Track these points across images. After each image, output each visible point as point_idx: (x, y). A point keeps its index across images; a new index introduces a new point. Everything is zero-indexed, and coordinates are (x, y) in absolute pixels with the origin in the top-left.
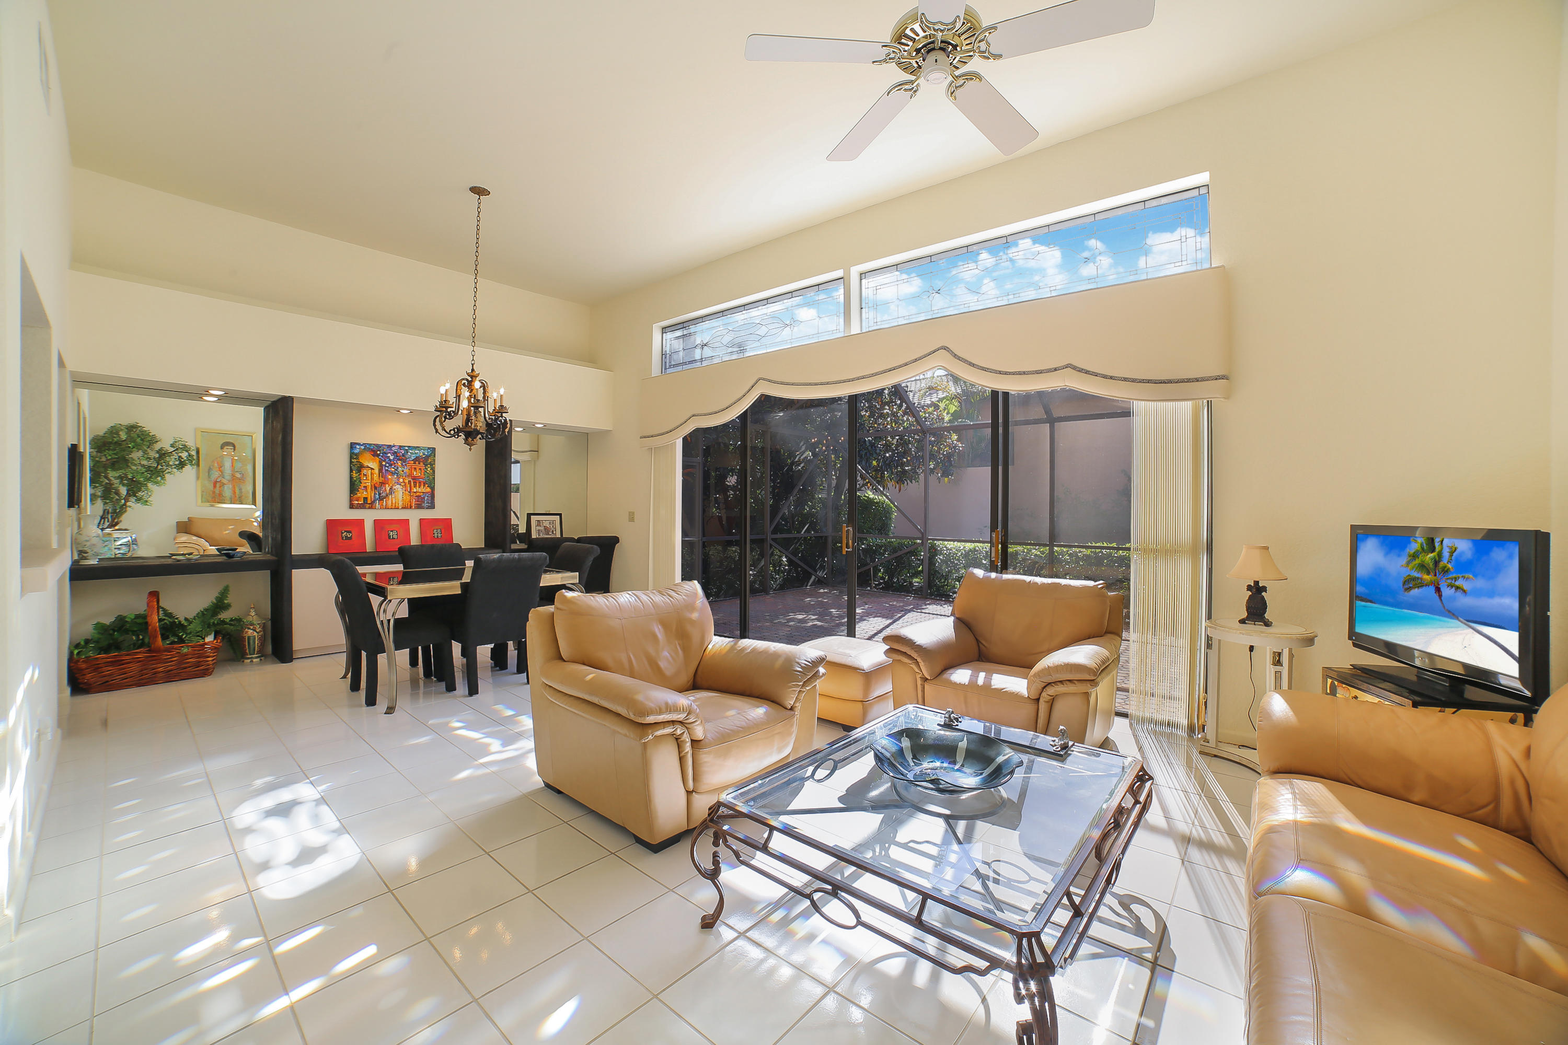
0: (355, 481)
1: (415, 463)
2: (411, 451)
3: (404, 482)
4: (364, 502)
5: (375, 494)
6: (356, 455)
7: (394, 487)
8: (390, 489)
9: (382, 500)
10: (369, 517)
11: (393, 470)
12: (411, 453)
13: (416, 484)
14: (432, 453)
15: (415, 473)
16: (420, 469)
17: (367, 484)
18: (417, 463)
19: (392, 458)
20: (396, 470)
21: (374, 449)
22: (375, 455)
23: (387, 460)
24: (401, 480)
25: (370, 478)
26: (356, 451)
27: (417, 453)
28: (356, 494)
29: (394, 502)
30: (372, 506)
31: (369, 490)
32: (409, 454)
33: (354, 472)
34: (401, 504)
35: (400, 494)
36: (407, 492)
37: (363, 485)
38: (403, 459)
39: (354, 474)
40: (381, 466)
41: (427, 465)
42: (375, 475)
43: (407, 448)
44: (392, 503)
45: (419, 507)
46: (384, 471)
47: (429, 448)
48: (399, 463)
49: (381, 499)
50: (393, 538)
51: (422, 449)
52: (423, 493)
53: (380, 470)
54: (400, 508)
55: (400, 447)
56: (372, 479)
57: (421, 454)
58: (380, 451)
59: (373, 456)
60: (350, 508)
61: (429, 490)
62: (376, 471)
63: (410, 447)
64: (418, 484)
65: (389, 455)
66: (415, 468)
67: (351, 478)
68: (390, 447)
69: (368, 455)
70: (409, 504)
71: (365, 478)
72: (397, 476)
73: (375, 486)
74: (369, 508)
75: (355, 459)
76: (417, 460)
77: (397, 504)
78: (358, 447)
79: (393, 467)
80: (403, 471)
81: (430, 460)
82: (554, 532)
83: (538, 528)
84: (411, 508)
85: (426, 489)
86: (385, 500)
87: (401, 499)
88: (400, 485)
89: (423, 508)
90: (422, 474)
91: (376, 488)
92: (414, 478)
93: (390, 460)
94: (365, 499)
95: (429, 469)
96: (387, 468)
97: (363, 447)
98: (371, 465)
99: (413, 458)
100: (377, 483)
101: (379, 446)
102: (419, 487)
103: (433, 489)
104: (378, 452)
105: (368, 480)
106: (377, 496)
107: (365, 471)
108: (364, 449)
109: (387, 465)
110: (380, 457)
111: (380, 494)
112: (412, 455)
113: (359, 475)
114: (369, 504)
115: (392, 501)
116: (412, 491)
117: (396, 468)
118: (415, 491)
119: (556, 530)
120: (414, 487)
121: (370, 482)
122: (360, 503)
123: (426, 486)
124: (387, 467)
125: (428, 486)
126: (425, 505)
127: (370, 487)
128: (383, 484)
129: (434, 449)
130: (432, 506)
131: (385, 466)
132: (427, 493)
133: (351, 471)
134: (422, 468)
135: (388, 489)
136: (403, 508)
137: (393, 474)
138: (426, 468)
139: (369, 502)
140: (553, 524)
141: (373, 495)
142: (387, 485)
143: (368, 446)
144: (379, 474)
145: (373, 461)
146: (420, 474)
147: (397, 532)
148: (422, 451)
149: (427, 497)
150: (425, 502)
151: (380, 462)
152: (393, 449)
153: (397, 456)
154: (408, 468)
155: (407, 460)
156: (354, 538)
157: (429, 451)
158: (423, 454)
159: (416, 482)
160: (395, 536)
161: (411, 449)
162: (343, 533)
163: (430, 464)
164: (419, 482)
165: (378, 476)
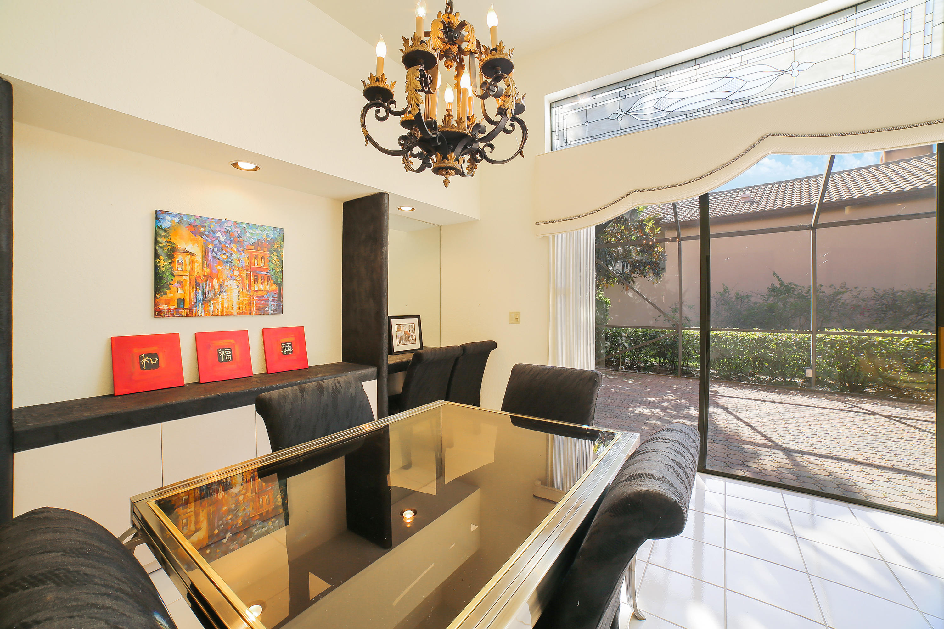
0: (163, 272)
1: (256, 249)
2: (250, 231)
3: (241, 276)
4: (179, 306)
5: (196, 293)
6: (165, 231)
7: (226, 283)
8: (221, 285)
9: (207, 302)
10: (187, 329)
11: (224, 257)
12: (250, 233)
13: (258, 280)
14: (280, 235)
15: (256, 263)
16: (263, 257)
17: (184, 278)
18: (259, 248)
19: (222, 239)
20: (229, 257)
21: (197, 224)
22: (197, 232)
23: (215, 242)
24: (236, 273)
25: (188, 268)
26: (168, 225)
27: (259, 234)
28: (166, 294)
29: (226, 305)
30: (191, 313)
31: (187, 287)
32: (248, 234)
33: (162, 258)
34: (235, 307)
35: (233, 294)
36: (244, 291)
37: (176, 279)
38: (239, 241)
39: (162, 261)
40: (205, 250)
41: (272, 252)
42: (197, 264)
43: (245, 226)
44: (223, 307)
45: (262, 311)
46: (211, 258)
47: (274, 229)
48: (234, 247)
49: (205, 300)
50: (226, 360)
51: (267, 229)
52: (268, 291)
53: (205, 256)
54: (235, 314)
55: (235, 223)
56: (192, 269)
57: (265, 237)
58: (204, 227)
59: (194, 234)
60: (155, 316)
61: (275, 287)
62: (199, 258)
63: (248, 224)
64: (260, 280)
65: (219, 234)
66: (256, 256)
67: (156, 268)
68: (220, 222)
69: (186, 232)
70: (248, 308)
71: (180, 269)
72: (230, 266)
73: (196, 281)
74: (187, 315)
75: (165, 236)
76: (258, 244)
77: (230, 309)
78: (168, 218)
79: (224, 252)
80: (239, 260)
81: (276, 246)
84: (250, 313)
85: (271, 285)
86: (212, 302)
87: (235, 300)
88: (235, 280)
89: (265, 313)
90: (268, 264)
91: (197, 285)
92: (254, 270)
93: (220, 242)
94: (181, 301)
95: (275, 258)
96: (215, 255)
97: (178, 219)
98: (190, 247)
99: (253, 241)
100: (199, 277)
101: (203, 220)
102: (261, 284)
103: (280, 286)
104: (202, 229)
105: (185, 271)
106: (200, 297)
107: (180, 257)
108: (180, 222)
109: (216, 249)
110: (204, 237)
111: (204, 293)
112: (251, 237)
113: (170, 263)
114: (187, 309)
115: (223, 304)
116: (252, 288)
117: (228, 255)
118: (256, 289)
119: (415, 335)
120: (255, 283)
121: (188, 274)
122: (172, 307)
123: (271, 281)
124: (217, 252)
125: (274, 283)
126: (270, 308)
127: (188, 283)
128: (209, 277)
129: (281, 231)
130: (279, 310)
131: (213, 251)
132: (274, 291)
133: (157, 256)
134: (266, 256)
135: (216, 286)
136: (239, 314)
137: (223, 263)
138: (270, 257)
139: (187, 306)
140: (412, 327)
141: (193, 295)
142: (215, 281)
143: (184, 218)
144: (203, 263)
145: (194, 241)
146: (262, 265)
147: (231, 350)
148: (267, 232)
149: (273, 297)
150: (270, 305)
151: (205, 244)
152: (225, 225)
153: (231, 237)
154: (248, 255)
155: (246, 243)
156: (162, 364)
157: (275, 232)
158: (268, 236)
159: (257, 276)
160: (228, 357)
161: (251, 228)
162: (142, 358)
163: (277, 251)
164: (263, 277)
165: (201, 265)
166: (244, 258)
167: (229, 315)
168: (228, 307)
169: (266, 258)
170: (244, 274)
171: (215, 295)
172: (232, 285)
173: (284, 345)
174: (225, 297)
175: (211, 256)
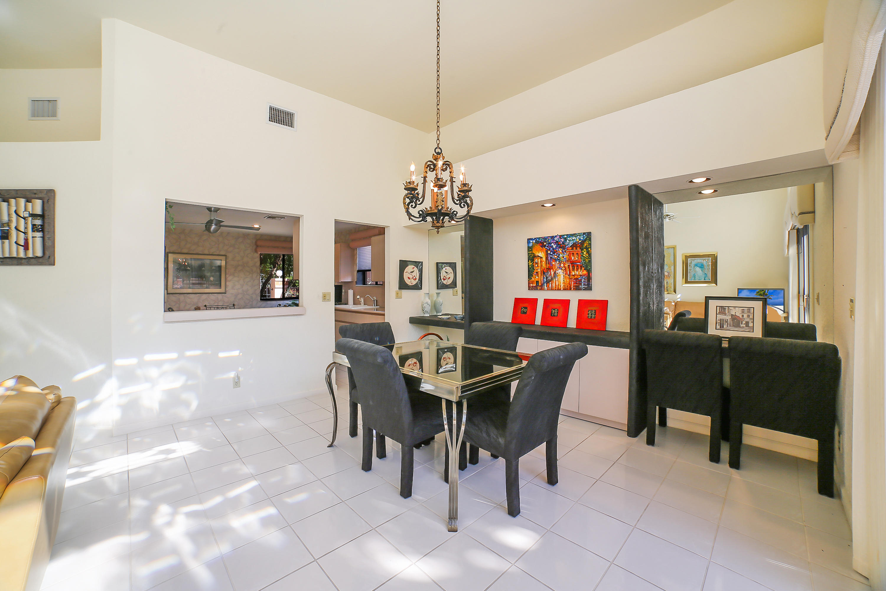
0: (530, 268)
1: (572, 249)
3: (565, 267)
4: (536, 285)
5: (544, 278)
6: (531, 248)
7: (557, 272)
8: (554, 273)
9: (549, 283)
10: (541, 296)
11: (556, 257)
12: (569, 240)
13: (574, 268)
14: (587, 237)
15: (573, 258)
16: (577, 254)
17: (538, 270)
18: (574, 248)
19: (554, 247)
20: (558, 257)
21: (542, 241)
22: (543, 246)
23: (551, 249)
24: (562, 265)
25: (540, 266)
26: (531, 245)
27: (574, 239)
28: (532, 279)
30: (542, 288)
31: (540, 275)
32: (568, 241)
33: (530, 261)
34: (562, 285)
35: (561, 278)
36: (567, 276)
37: (535, 271)
38: (562, 246)
39: (530, 263)
40: (547, 254)
41: (582, 250)
42: (543, 263)
43: (566, 237)
44: (556, 285)
45: (577, 288)
46: (549, 258)
47: (584, 234)
48: (560, 250)
49: (548, 282)
51: (578, 235)
52: (580, 275)
53: (547, 258)
54: (562, 289)
55: (561, 236)
56: (541, 266)
57: (578, 240)
58: (546, 242)
59: (542, 247)
60: (529, 289)
61: (585, 272)
62: (544, 259)
63: (568, 235)
64: (575, 268)
65: (553, 244)
66: (573, 253)
67: (529, 266)
68: (553, 237)
69: (538, 247)
70: (569, 286)
71: (536, 266)
72: (559, 262)
73: (543, 272)
74: (540, 289)
75: (530, 251)
76: (574, 246)
77: (559, 286)
78: (531, 241)
79: (556, 254)
80: (563, 257)
81: (585, 245)
82: (751, 325)
83: (720, 317)
84: (570, 289)
85: (583, 271)
86: (550, 283)
87: (562, 281)
88: (562, 269)
89: (580, 289)
90: (579, 258)
92: (573, 263)
93: (553, 249)
94: (537, 282)
95: (585, 253)
96: (551, 256)
97: (534, 241)
98: (540, 254)
99: (571, 244)
100: (544, 269)
101: (545, 238)
102: (577, 271)
103: (589, 271)
104: (545, 244)
105: (539, 267)
106: (545, 280)
107: (536, 260)
108: (536, 242)
109: (552, 253)
110: (546, 247)
111: (547, 278)
112: (570, 243)
113: (533, 263)
114: (540, 286)
115: (556, 283)
116: (571, 274)
117: (557, 255)
118: (573, 274)
119: (753, 322)
120: (573, 271)
121: (540, 268)
122: (534, 285)
123: (583, 269)
124: (551, 254)
125: (584, 269)
126: (582, 286)
127: (540, 273)
128: (549, 269)
129: (589, 234)
130: (589, 288)
131: (550, 254)
132: (584, 275)
133: (528, 261)
135: (552, 273)
136: (564, 289)
137: (555, 260)
138: (582, 253)
139: (540, 285)
140: (749, 312)
141: (542, 279)
142: (552, 270)
143: (537, 240)
144: (546, 261)
145: (542, 251)
146: (577, 259)
147: (558, 310)
148: (579, 237)
149: (584, 279)
150: (582, 284)
151: (547, 251)
152: (555, 239)
153: (559, 245)
154: (568, 253)
155: (567, 247)
156: (528, 313)
157: (585, 235)
158: (580, 240)
159: (574, 266)
160: (556, 314)
161: (569, 237)
162: (522, 309)
163: (587, 248)
164: (577, 266)
165: (545, 263)
166: (566, 256)
167: (559, 290)
168: (558, 285)
169: (579, 254)
170: (566, 266)
171: (552, 279)
172: (560, 272)
173: (590, 311)
174: (557, 279)
175: (549, 257)
